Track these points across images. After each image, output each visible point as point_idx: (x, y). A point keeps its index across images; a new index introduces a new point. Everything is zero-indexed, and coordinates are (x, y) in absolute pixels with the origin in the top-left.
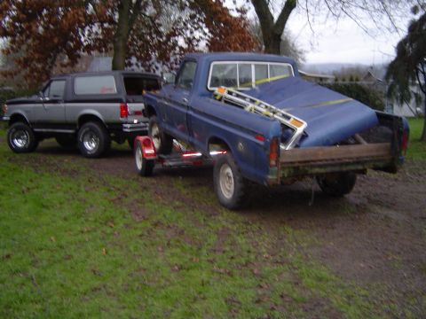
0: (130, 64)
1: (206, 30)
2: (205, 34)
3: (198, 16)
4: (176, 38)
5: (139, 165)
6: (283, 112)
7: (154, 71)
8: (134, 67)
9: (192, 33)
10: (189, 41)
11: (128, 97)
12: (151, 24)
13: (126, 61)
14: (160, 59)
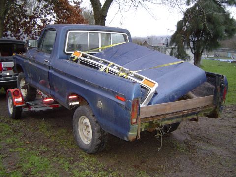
0: (7, 35)
1: (55, 15)
2: (54, 17)
3: (49, 6)
4: (36, 19)
5: (11, 111)
6: (134, 72)
7: (22, 40)
8: (9, 37)
9: (45, 16)
10: (44, 21)
11: (2, 57)
12: (20, 10)
13: (4, 33)
14: (25, 32)
